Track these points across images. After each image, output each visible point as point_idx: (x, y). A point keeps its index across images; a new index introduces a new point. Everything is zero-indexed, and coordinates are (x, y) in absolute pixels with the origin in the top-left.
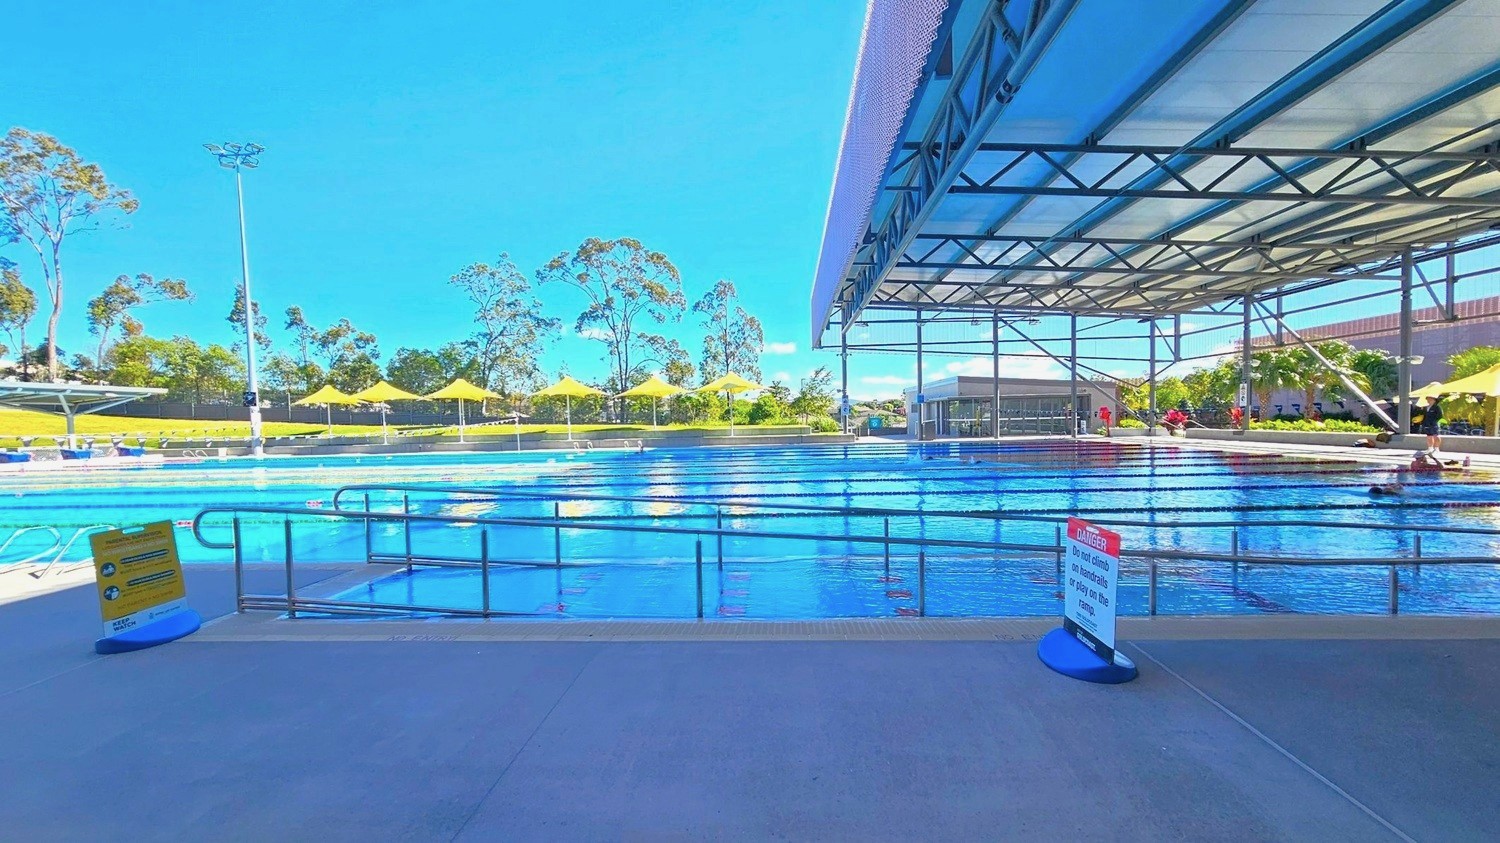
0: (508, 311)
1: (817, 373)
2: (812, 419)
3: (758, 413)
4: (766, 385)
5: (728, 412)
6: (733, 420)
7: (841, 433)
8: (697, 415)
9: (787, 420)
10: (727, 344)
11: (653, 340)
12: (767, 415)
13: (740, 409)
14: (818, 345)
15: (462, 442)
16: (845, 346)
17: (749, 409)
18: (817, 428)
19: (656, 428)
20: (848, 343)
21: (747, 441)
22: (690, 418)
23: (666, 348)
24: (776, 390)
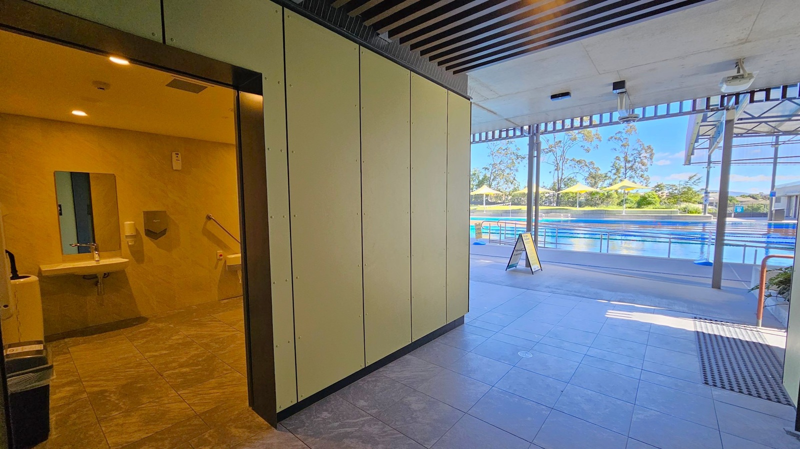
0: (503, 152)
1: (690, 178)
2: (684, 205)
3: (643, 202)
4: (653, 185)
5: (622, 201)
6: (625, 206)
7: (702, 214)
8: (602, 203)
9: (664, 206)
10: (627, 161)
11: (579, 162)
12: (650, 203)
13: (632, 199)
14: (688, 162)
15: (485, 212)
16: (709, 162)
17: (638, 199)
18: (685, 211)
19: (578, 209)
20: (712, 160)
21: (633, 217)
22: (598, 204)
23: (586, 166)
24: (659, 188)
